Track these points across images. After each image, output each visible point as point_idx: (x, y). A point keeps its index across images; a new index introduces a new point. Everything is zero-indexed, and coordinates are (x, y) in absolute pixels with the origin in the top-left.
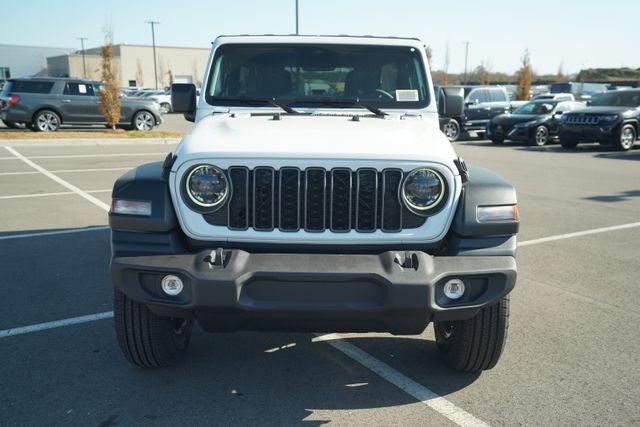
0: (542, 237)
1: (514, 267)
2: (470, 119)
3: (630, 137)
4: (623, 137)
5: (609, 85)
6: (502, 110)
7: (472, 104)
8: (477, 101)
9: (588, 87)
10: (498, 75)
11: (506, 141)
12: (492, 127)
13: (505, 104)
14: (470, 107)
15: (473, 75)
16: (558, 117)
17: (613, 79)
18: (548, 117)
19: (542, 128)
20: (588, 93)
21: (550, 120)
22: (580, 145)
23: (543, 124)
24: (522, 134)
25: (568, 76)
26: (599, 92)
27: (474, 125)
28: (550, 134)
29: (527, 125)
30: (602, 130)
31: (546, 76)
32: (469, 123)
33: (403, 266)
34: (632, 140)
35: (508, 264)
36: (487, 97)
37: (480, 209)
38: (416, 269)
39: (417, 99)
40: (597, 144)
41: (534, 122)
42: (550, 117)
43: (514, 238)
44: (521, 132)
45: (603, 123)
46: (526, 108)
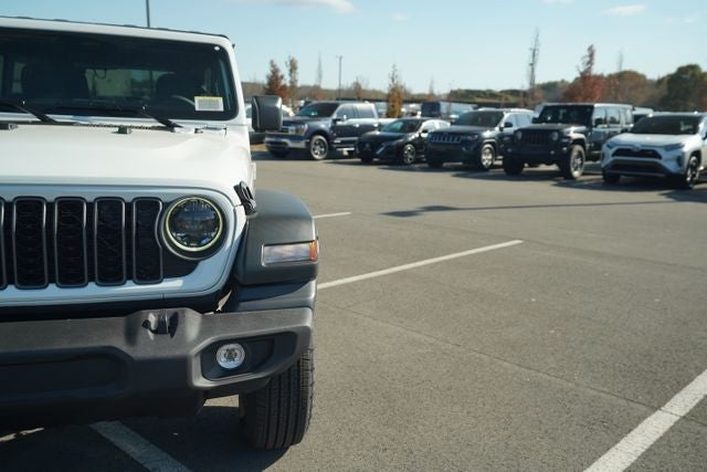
0: (394, 266)
1: (308, 323)
2: (340, 136)
3: (490, 157)
4: (484, 157)
5: (475, 106)
6: (371, 128)
7: (339, 120)
8: (345, 117)
9: (455, 106)
10: (374, 92)
11: (376, 160)
12: (360, 144)
13: (375, 121)
14: (339, 123)
15: (349, 91)
16: (424, 135)
17: (479, 100)
18: (414, 136)
19: (409, 147)
20: (456, 113)
21: (416, 139)
22: (445, 165)
23: (411, 143)
24: (391, 153)
25: (440, 96)
26: (465, 112)
27: (343, 142)
28: (418, 153)
29: (395, 143)
30: (464, 149)
31: (419, 95)
32: (338, 141)
33: (154, 332)
34: (492, 160)
35: (302, 318)
36: (356, 114)
37: (267, 248)
38: (172, 336)
39: (221, 109)
40: (460, 163)
41: (401, 140)
42: (417, 135)
43: (313, 283)
44: (389, 151)
45: (465, 143)
46: (395, 125)
